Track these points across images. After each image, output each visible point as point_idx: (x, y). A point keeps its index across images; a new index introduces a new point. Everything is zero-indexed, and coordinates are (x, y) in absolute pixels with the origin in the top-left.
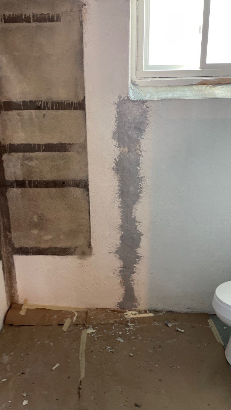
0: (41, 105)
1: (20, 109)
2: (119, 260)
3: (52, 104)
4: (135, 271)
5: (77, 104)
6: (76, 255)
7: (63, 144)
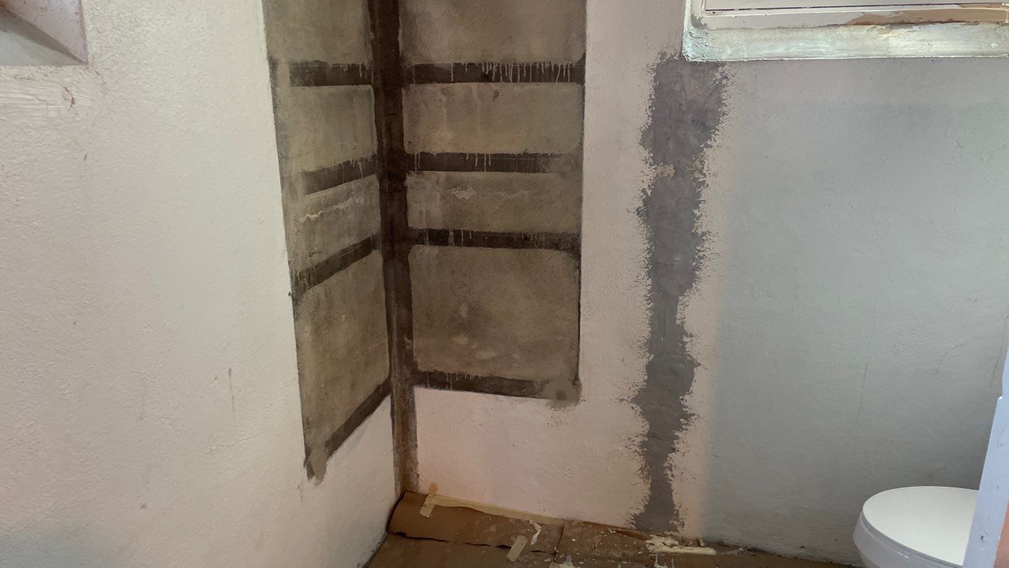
0: (490, 72)
1: (448, 81)
2: (640, 419)
3: (515, 70)
4: (677, 446)
5: (566, 69)
6: (544, 398)
7: (531, 155)
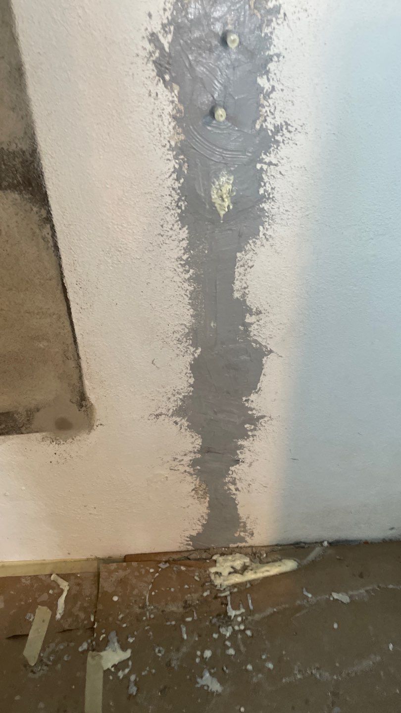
6: (37, 432)
